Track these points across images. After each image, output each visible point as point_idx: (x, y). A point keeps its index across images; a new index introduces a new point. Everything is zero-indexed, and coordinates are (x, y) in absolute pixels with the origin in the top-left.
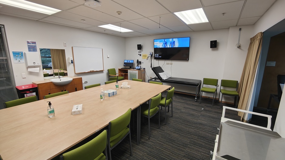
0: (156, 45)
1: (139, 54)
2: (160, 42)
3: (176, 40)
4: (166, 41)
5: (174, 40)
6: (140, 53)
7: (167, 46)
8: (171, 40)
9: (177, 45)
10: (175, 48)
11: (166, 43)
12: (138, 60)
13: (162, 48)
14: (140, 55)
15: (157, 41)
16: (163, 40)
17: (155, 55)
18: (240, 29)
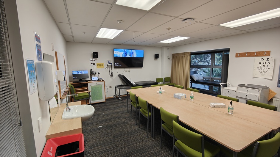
0: (117, 54)
1: (91, 63)
2: (120, 51)
3: (134, 51)
4: (126, 51)
5: (133, 51)
6: (93, 62)
7: (127, 55)
8: (130, 51)
9: (135, 55)
10: (133, 57)
11: (126, 53)
12: (91, 70)
13: (122, 57)
14: (94, 64)
15: (117, 51)
16: (124, 50)
17: (115, 63)
18: (168, 49)
